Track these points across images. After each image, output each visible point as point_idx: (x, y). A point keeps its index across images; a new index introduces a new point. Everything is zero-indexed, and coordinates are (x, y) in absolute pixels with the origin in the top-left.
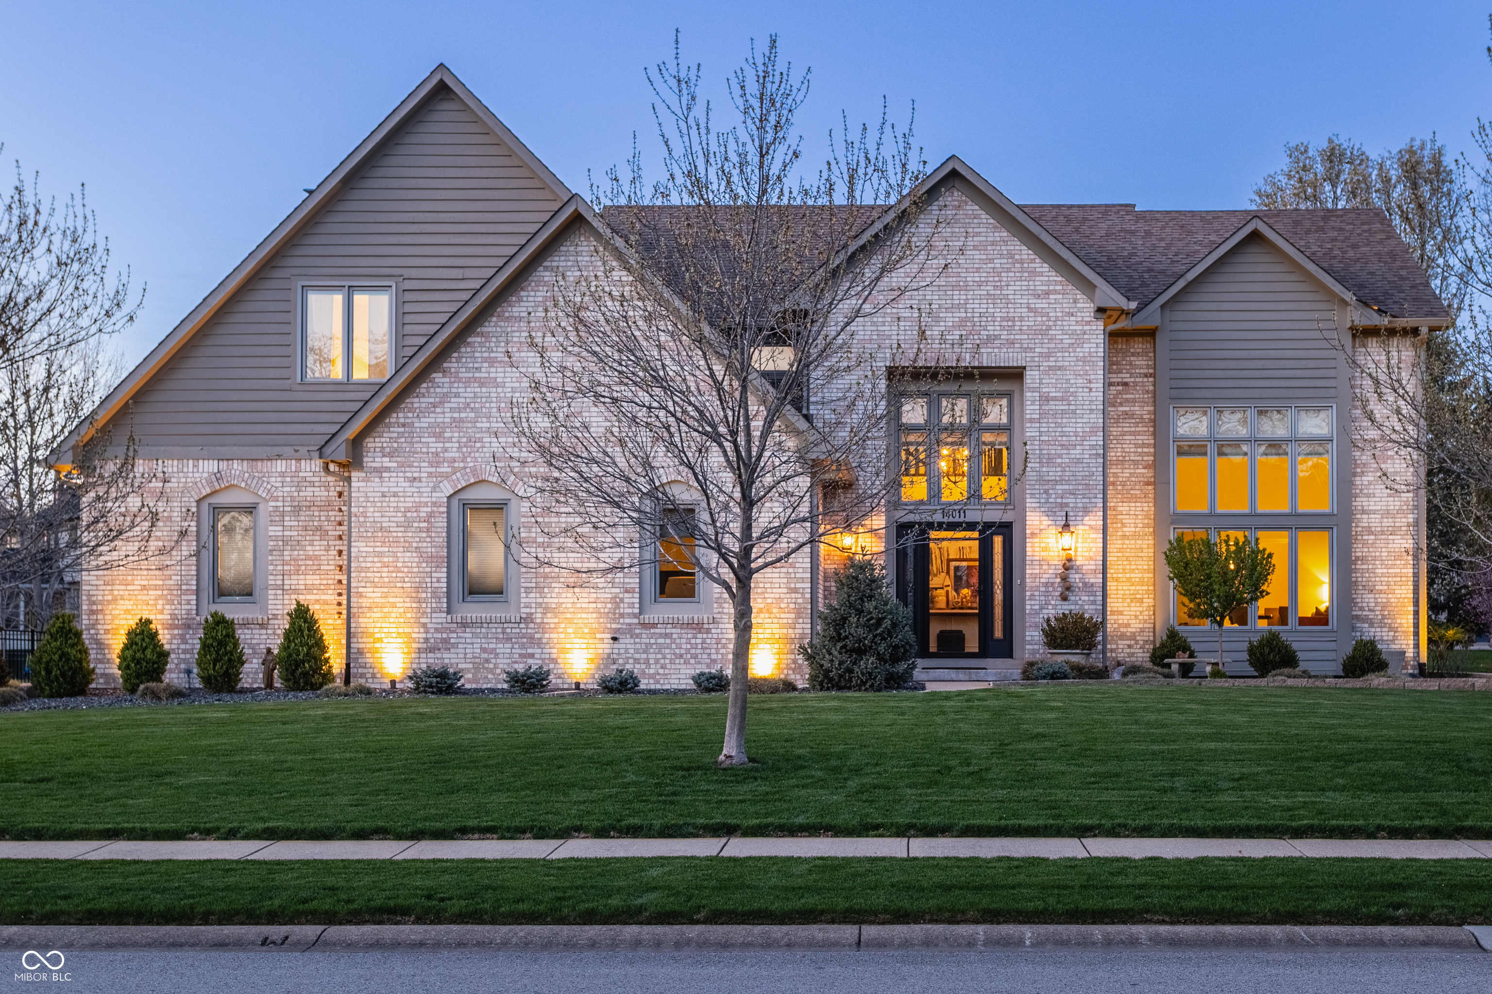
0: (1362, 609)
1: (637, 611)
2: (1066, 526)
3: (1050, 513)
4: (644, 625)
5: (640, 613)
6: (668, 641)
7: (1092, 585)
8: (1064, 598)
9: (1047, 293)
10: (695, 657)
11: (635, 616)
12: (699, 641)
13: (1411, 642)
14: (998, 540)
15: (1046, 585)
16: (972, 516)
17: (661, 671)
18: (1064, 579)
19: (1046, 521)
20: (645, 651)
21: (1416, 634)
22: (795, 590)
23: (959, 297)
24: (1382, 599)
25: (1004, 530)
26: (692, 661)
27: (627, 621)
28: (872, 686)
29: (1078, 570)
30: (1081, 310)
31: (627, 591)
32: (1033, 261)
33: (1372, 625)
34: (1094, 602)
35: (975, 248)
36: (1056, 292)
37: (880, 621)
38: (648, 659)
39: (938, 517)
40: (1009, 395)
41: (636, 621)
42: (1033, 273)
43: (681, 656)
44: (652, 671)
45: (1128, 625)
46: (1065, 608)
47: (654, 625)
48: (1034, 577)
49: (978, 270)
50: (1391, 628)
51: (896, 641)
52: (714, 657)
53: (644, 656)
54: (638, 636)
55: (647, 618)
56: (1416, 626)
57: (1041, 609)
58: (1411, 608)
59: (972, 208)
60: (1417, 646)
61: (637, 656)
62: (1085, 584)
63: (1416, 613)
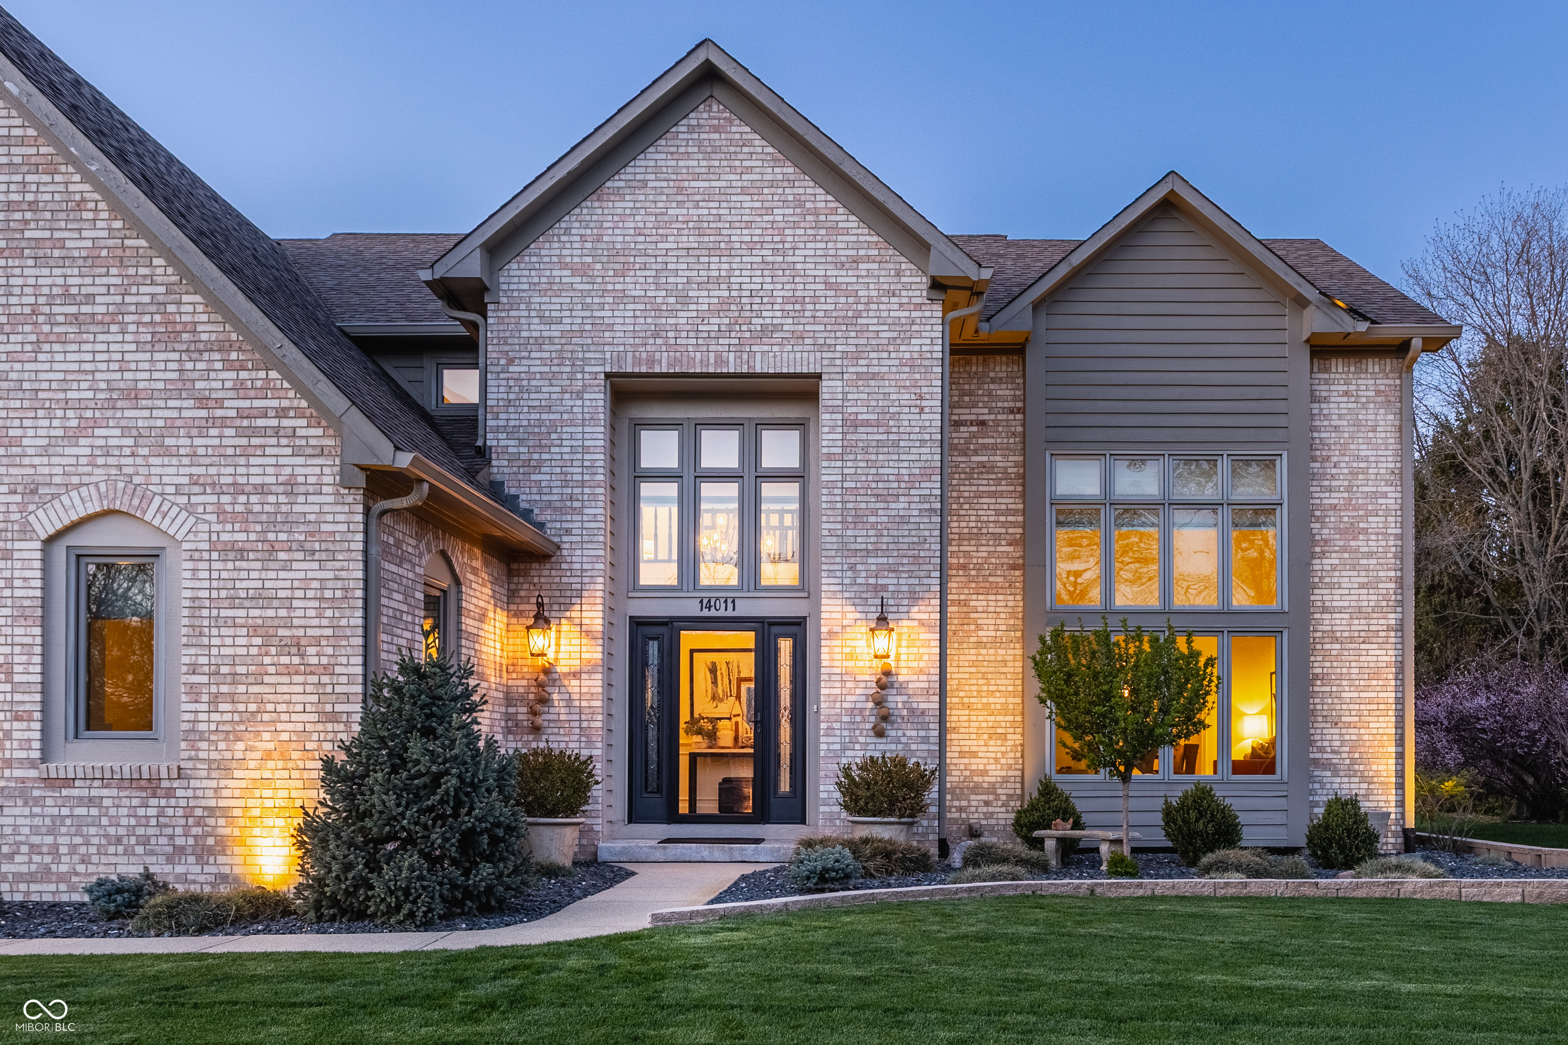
0: (1322, 750)
1: (36, 755)
2: (882, 620)
3: (858, 600)
4: (48, 782)
5: (44, 760)
6: (94, 811)
7: (923, 713)
8: (880, 734)
9: (856, 261)
10: (144, 841)
11: (32, 764)
12: (152, 812)
13: (1393, 798)
14: (785, 646)
15: (852, 712)
16: (744, 609)
17: (81, 868)
18: (879, 703)
19: (852, 614)
20: (52, 831)
21: (1400, 786)
22: (333, 717)
23: (718, 266)
24: (1351, 735)
25: (794, 629)
26: (139, 850)
27: (18, 773)
28: (411, 915)
29: (901, 689)
30: (907, 287)
31: (17, 718)
32: (834, 211)
33: (1336, 774)
34: (926, 740)
35: (744, 191)
36: (869, 259)
37: (436, 779)
38: (56, 846)
39: (692, 609)
40: (800, 425)
41: (33, 773)
42: (835, 229)
43: (119, 840)
44: (63, 868)
45: (985, 773)
46: (878, 749)
47: (69, 782)
48: (833, 699)
49: (749, 225)
50: (1364, 778)
51: (468, 822)
52: (179, 841)
53: (49, 840)
54: (38, 801)
55: (53, 769)
56: (1400, 774)
57: (844, 750)
58: (1392, 749)
59: (740, 130)
60: (1401, 803)
61: (36, 840)
62: (912, 711)
63: (1400, 756)
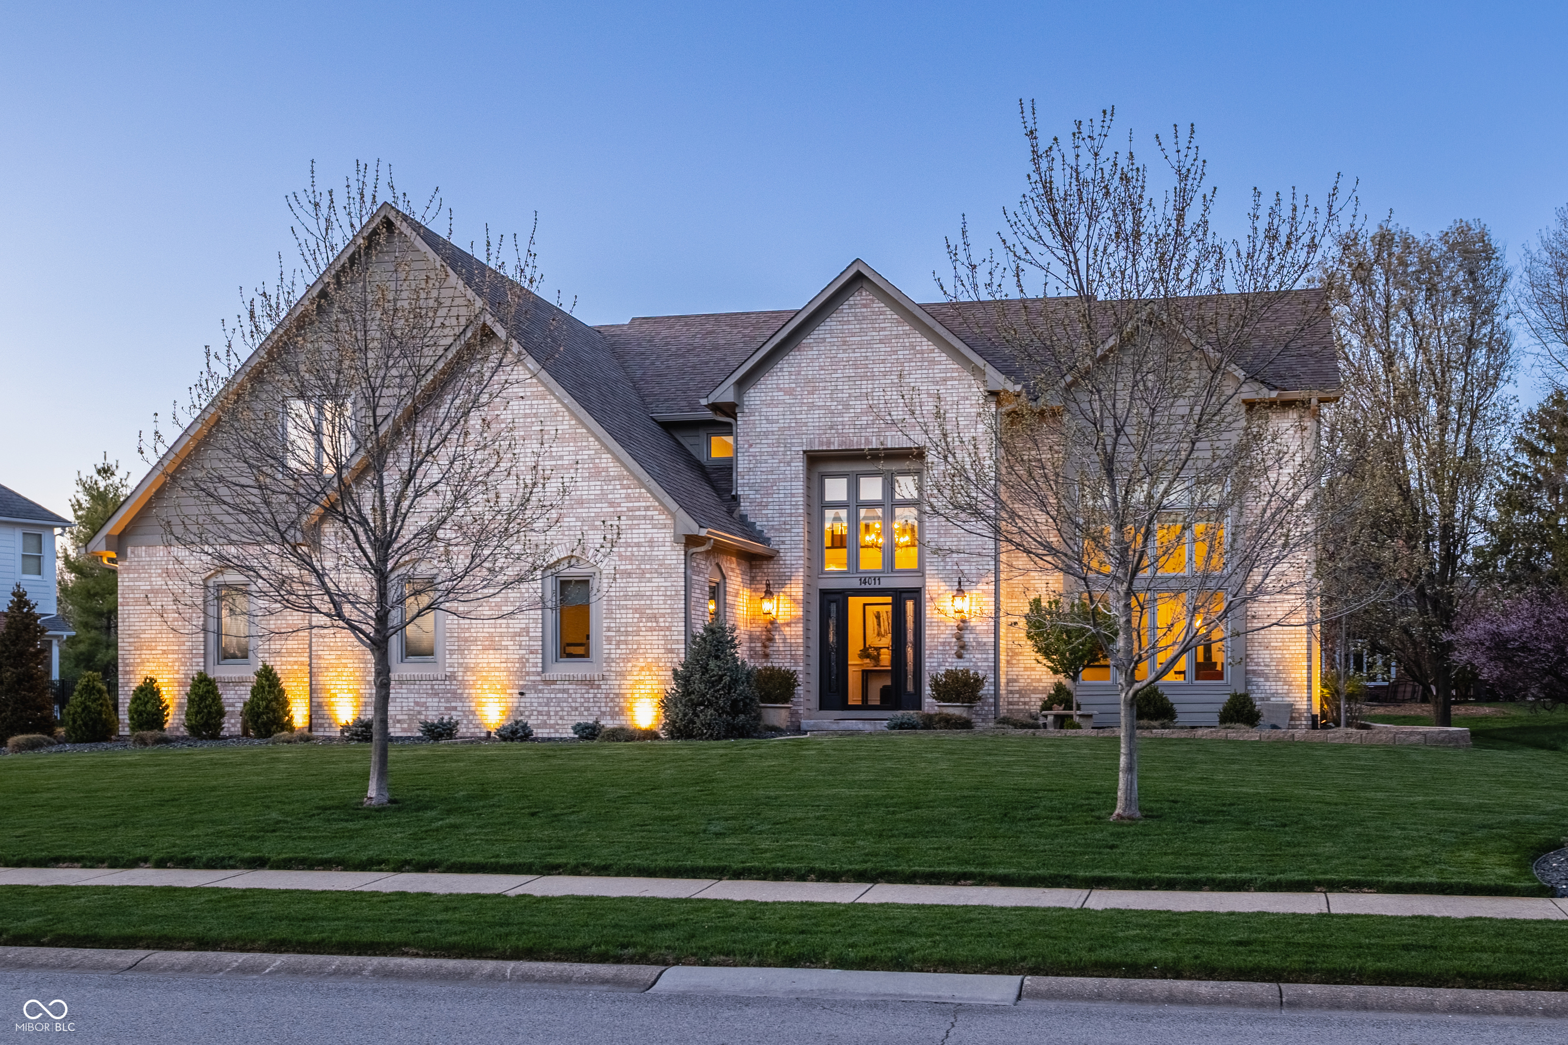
0: (1258, 664)
1: (540, 669)
2: (960, 591)
3: (946, 579)
4: (546, 682)
5: (543, 672)
6: (565, 696)
7: (985, 644)
8: (960, 656)
9: (945, 380)
10: (587, 709)
11: (538, 674)
12: (591, 696)
13: (1305, 695)
14: (910, 605)
15: (943, 644)
16: (886, 583)
17: (560, 722)
18: (959, 638)
19: (943, 587)
20: (547, 705)
21: (1309, 687)
22: (671, 651)
23: (866, 386)
24: (1277, 654)
25: (915, 595)
26: (586, 713)
27: (532, 678)
29: (972, 630)
30: (974, 394)
31: (532, 653)
32: (932, 351)
33: (1267, 679)
34: (986, 660)
35: (881, 342)
36: (953, 379)
37: (721, 678)
38: (549, 712)
39: (855, 584)
40: (919, 473)
41: (539, 678)
42: (933, 362)
43: (576, 709)
44: (552, 722)
45: (1040, 680)
46: (961, 665)
47: (554, 682)
48: (933, 636)
49: (883, 361)
50: (1286, 682)
51: (734, 696)
52: (603, 709)
53: (546, 709)
54: (541, 691)
55: (548, 676)
56: (1309, 680)
57: (939, 666)
58: (1305, 664)
59: (878, 305)
60: (1310, 699)
61: (540, 709)
62: (978, 643)
63: (1310, 668)
